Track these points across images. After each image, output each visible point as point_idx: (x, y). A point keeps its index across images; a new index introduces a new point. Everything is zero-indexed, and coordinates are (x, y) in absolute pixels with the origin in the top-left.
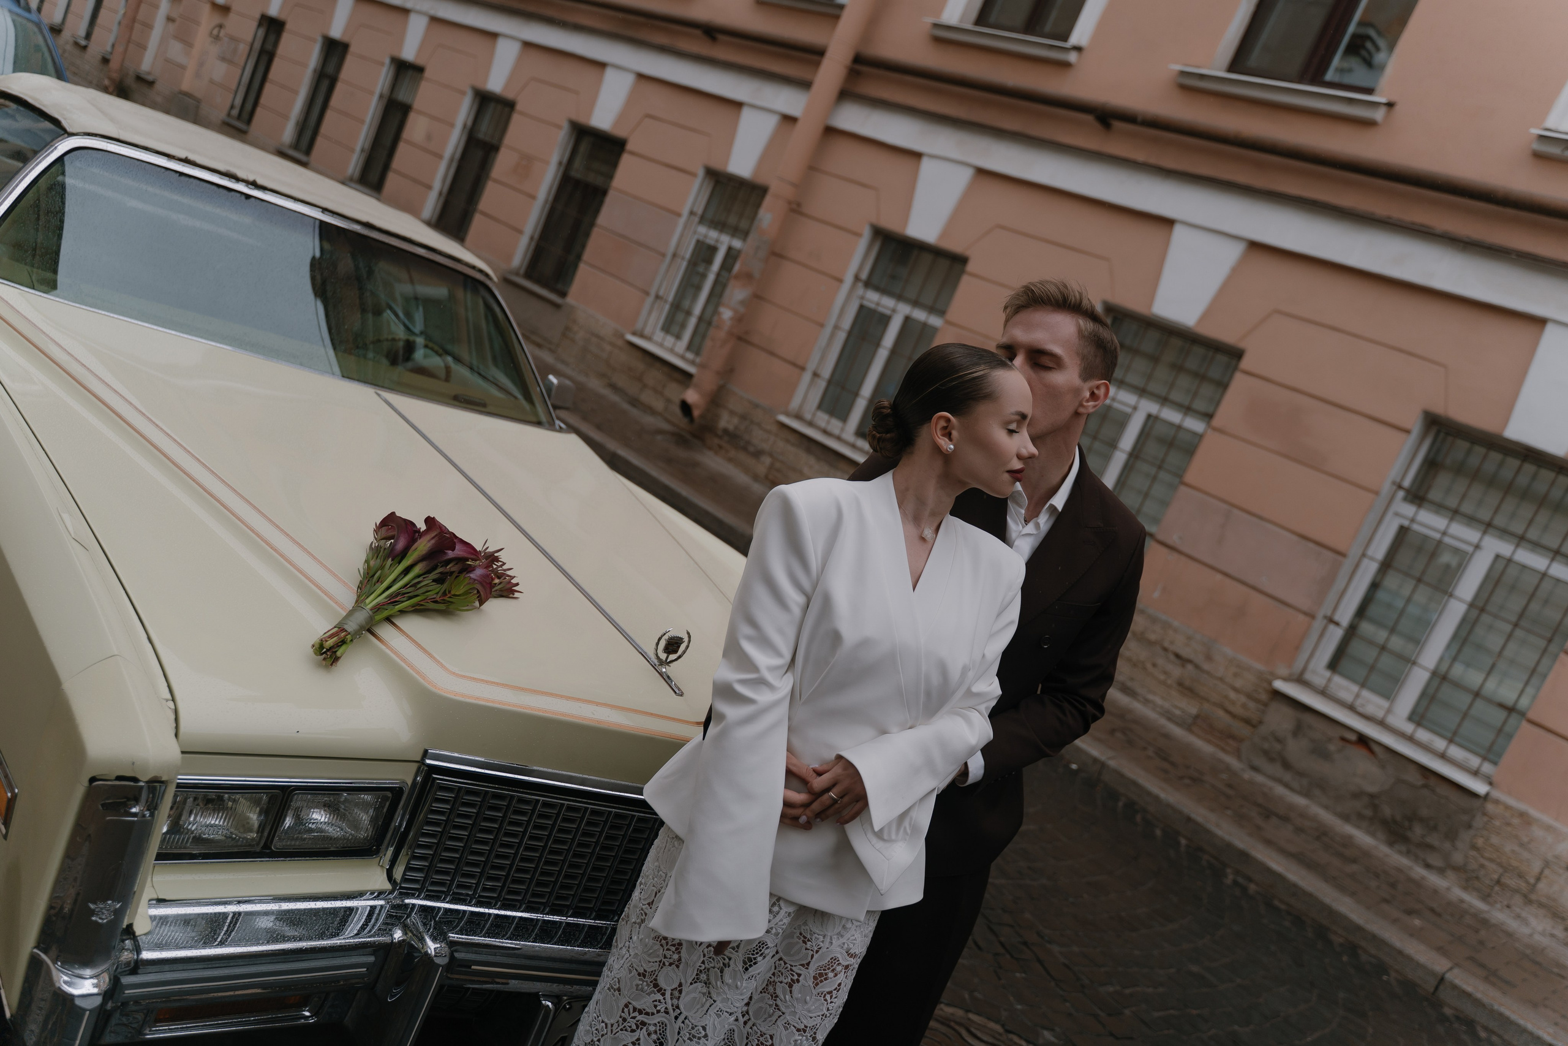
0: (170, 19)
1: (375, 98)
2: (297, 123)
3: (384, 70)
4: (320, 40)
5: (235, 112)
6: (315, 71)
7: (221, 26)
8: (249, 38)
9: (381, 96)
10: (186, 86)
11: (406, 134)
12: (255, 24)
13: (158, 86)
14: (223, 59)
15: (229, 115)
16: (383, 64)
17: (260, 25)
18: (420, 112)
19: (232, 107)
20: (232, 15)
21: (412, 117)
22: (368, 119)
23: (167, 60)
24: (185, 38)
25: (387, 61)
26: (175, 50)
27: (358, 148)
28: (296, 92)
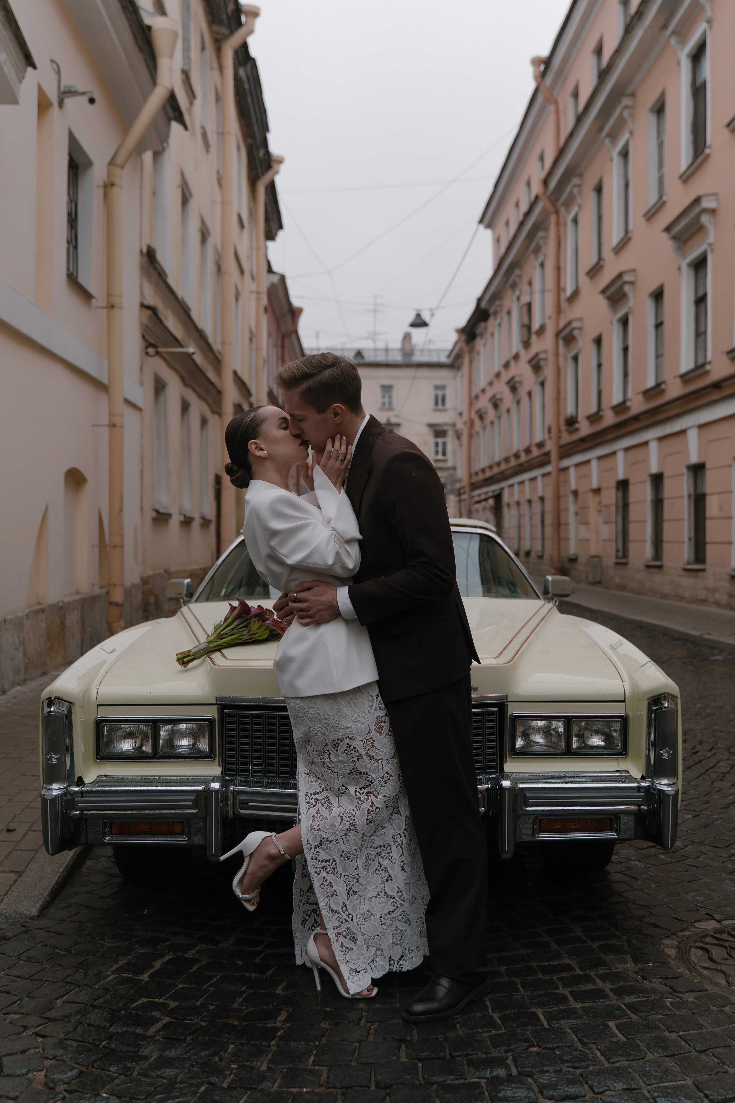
0: (577, 514)
1: (686, 500)
2: (653, 542)
3: (685, 477)
4: (648, 479)
5: (620, 554)
6: (652, 501)
7: (600, 503)
8: (613, 501)
9: (689, 496)
10: (593, 552)
11: (708, 514)
12: (614, 491)
13: (581, 560)
14: (605, 523)
15: (617, 557)
16: (683, 474)
17: (618, 489)
18: (711, 494)
19: (617, 551)
20: (603, 492)
21: (708, 499)
22: (686, 516)
23: (581, 540)
24: (585, 523)
25: (685, 470)
26: (584, 532)
27: (686, 539)
28: (645, 521)
